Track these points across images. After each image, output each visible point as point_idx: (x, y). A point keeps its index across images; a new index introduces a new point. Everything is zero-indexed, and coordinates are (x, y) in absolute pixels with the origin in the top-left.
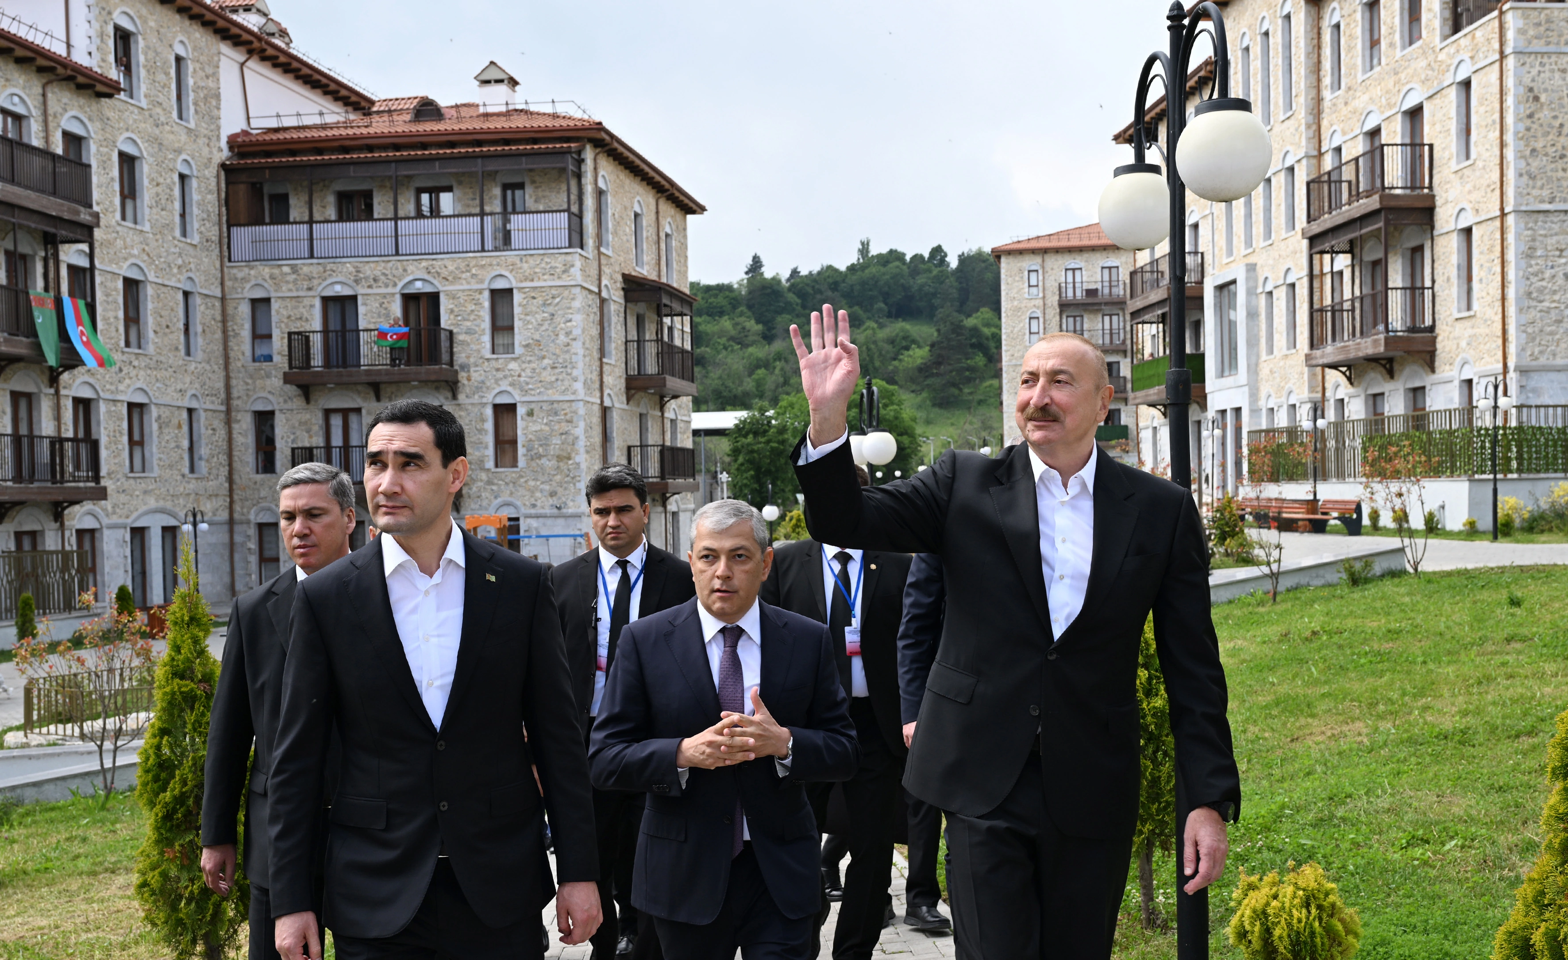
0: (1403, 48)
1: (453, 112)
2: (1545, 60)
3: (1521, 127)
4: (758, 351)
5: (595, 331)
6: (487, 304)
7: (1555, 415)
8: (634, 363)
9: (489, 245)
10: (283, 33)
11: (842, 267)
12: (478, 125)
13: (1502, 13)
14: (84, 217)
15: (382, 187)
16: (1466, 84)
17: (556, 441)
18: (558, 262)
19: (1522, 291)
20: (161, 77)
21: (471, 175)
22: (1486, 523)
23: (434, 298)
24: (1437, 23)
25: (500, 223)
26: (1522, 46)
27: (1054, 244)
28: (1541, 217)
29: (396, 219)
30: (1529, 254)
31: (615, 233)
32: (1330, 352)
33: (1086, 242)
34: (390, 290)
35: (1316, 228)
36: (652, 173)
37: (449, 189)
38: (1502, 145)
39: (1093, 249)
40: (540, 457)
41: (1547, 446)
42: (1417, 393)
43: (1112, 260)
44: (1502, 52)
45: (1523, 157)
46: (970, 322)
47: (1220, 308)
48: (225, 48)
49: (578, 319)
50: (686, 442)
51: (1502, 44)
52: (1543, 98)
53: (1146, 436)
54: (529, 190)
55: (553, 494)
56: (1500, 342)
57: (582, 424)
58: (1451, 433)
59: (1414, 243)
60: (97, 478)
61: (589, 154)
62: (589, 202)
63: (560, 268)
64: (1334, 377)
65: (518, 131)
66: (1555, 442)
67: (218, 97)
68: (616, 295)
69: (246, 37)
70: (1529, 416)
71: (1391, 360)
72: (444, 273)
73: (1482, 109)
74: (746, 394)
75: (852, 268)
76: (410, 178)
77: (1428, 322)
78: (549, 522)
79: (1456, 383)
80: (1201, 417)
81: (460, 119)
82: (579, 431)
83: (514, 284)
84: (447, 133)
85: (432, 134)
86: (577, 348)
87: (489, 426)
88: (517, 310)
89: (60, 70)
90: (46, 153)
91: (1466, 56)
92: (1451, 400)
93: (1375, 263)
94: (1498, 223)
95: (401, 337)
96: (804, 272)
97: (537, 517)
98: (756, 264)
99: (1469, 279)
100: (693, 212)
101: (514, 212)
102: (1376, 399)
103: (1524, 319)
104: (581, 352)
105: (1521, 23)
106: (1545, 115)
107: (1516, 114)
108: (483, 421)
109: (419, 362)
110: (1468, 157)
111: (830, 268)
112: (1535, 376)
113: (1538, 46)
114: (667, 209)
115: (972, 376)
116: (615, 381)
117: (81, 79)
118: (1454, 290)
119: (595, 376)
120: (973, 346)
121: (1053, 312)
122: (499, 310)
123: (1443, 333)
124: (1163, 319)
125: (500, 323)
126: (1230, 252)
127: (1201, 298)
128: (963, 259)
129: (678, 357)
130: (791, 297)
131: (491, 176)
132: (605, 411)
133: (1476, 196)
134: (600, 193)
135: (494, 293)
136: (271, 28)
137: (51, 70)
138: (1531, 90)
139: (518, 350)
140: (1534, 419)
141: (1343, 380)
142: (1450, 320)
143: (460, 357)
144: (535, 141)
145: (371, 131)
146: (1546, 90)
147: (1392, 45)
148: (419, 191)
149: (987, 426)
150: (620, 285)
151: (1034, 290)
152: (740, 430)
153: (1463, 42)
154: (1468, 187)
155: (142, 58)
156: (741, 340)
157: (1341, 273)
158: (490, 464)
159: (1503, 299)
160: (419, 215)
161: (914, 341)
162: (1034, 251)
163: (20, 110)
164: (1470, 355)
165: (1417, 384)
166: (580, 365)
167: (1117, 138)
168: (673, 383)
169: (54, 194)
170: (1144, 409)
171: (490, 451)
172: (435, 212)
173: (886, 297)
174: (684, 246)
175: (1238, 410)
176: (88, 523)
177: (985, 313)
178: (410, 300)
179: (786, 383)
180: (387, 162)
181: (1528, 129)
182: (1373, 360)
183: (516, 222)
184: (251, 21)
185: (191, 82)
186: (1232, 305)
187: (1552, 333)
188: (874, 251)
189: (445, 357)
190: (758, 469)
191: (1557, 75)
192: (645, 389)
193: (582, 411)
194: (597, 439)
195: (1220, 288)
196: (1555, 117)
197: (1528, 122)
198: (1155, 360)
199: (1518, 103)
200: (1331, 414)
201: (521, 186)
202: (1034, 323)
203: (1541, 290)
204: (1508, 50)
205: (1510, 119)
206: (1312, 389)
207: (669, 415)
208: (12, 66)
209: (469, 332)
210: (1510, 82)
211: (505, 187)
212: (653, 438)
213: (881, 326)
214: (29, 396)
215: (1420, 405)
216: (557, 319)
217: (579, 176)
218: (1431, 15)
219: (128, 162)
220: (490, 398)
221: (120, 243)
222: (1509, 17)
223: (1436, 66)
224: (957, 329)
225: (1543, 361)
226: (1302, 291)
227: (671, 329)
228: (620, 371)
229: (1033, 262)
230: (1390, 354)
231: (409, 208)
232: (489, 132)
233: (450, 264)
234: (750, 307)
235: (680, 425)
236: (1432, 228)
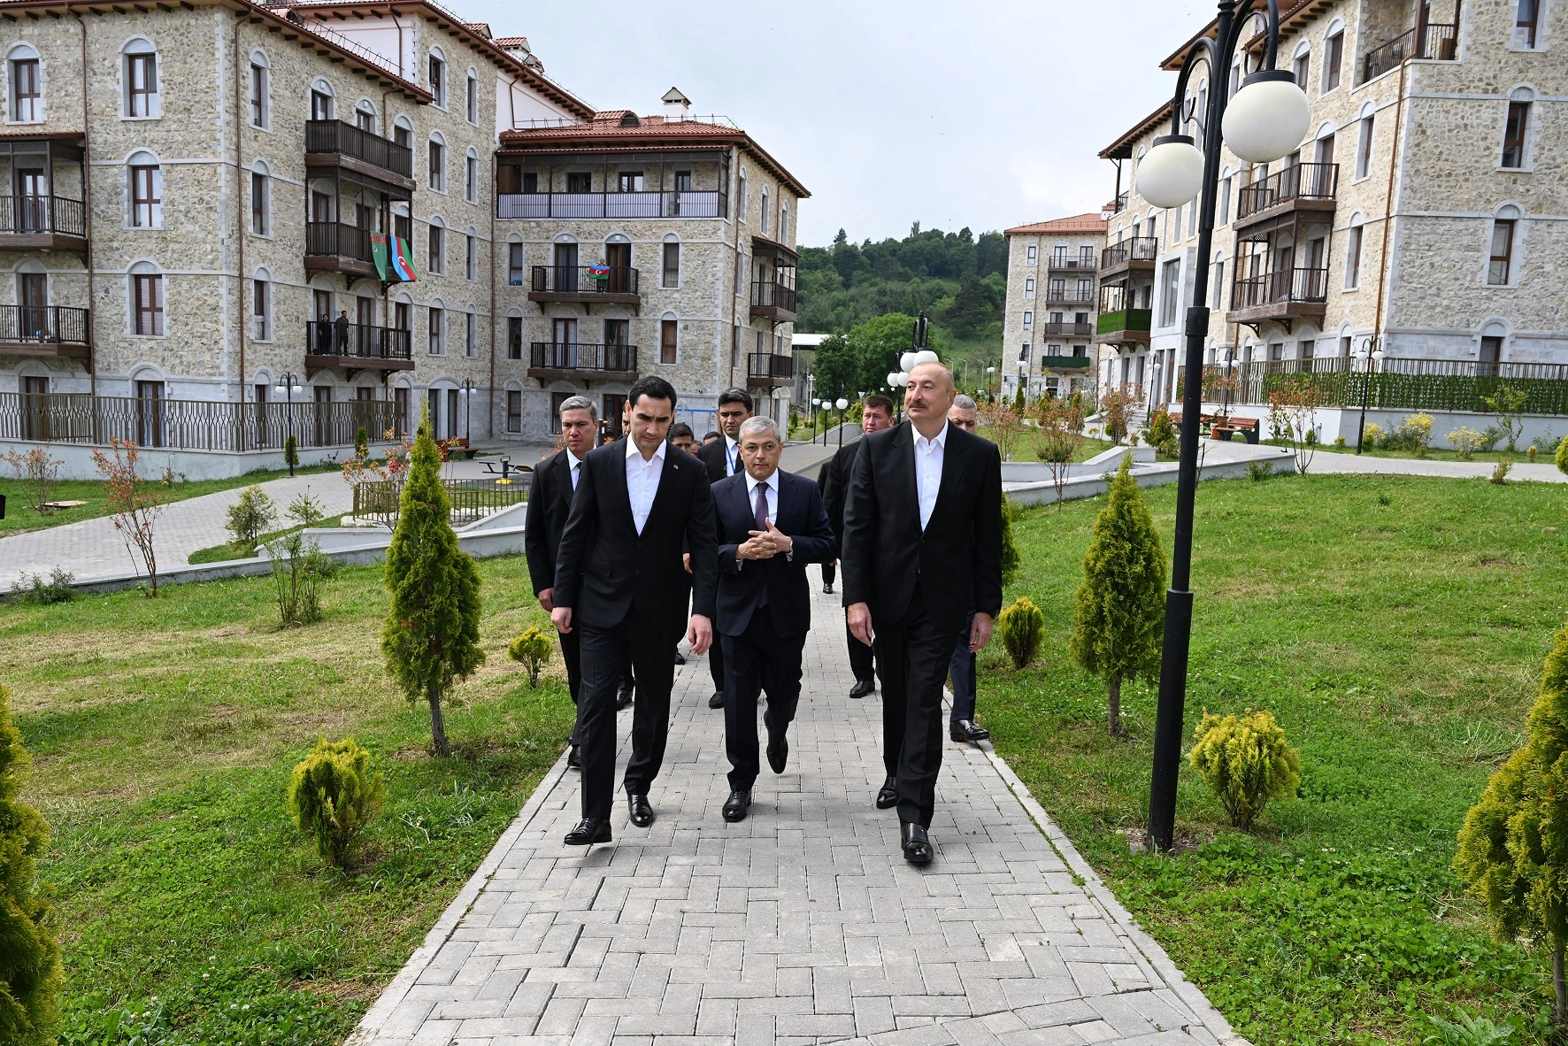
0: (1324, 92)
1: (646, 122)
2: (1434, 103)
3: (1410, 153)
4: (840, 295)
5: (731, 275)
6: (661, 253)
7: (1413, 367)
8: (756, 297)
9: (665, 213)
10: (539, 65)
11: (900, 240)
12: (662, 131)
13: (1404, 67)
14: (406, 184)
15: (597, 171)
16: (1370, 120)
17: (702, 347)
18: (710, 227)
19: (1396, 274)
20: (458, 92)
21: (656, 165)
22: (1353, 440)
23: (627, 247)
24: (1352, 74)
25: (673, 199)
26: (1417, 92)
27: (1049, 229)
28: (1418, 220)
29: (605, 193)
30: (1405, 248)
31: (749, 208)
32: (1245, 312)
33: (1071, 229)
34: (599, 241)
35: (1244, 223)
36: (776, 168)
37: (641, 174)
38: (1393, 166)
39: (1076, 233)
40: (691, 357)
41: (1403, 388)
42: (1308, 345)
43: (1088, 242)
44: (1400, 97)
45: (1409, 176)
46: (985, 281)
47: (1165, 277)
48: (500, 74)
49: (721, 265)
50: (789, 354)
51: (1401, 91)
52: (1429, 132)
53: (1104, 365)
54: (693, 176)
55: (697, 383)
56: (1375, 311)
57: (719, 337)
58: (1331, 375)
59: (1316, 237)
60: (409, 356)
61: (734, 153)
62: (733, 186)
63: (712, 231)
64: (1245, 330)
65: (688, 135)
66: (1410, 385)
67: (494, 106)
68: (747, 251)
69: (514, 66)
70: (1393, 366)
71: (1290, 321)
72: (635, 231)
73: (1381, 139)
74: (829, 323)
75: (906, 241)
76: (615, 165)
77: (1321, 294)
78: (694, 401)
79: (1338, 339)
80: (1145, 354)
81: (650, 126)
82: (717, 341)
83: (680, 240)
84: (641, 136)
85: (632, 136)
86: (719, 285)
87: (659, 335)
88: (681, 258)
89: (394, 85)
90: (384, 140)
91: (1372, 99)
92: (1333, 351)
93: (1285, 250)
94: (1383, 224)
95: (604, 272)
96: (873, 242)
97: (686, 397)
98: (842, 235)
99: (1357, 264)
100: (802, 196)
101: (683, 191)
102: (1276, 348)
103: (1396, 295)
104: (721, 288)
105: (1418, 75)
106: (1429, 144)
107: (1407, 143)
108: (655, 331)
109: (616, 290)
110: (1365, 175)
111: (891, 240)
112: (1400, 337)
113: (1430, 92)
114: (785, 193)
115: (982, 319)
116: (743, 309)
117: (407, 92)
118: (1344, 272)
119: (730, 305)
120: (985, 298)
121: (1044, 277)
122: (669, 258)
123: (1332, 302)
124: (1123, 284)
125: (669, 266)
126: (1177, 238)
127: (1153, 271)
128: (983, 238)
129: (786, 295)
130: (863, 258)
131: (669, 166)
132: (735, 329)
133: (1368, 203)
134: (740, 180)
135: (666, 245)
136: (531, 61)
137: (389, 84)
138: (1420, 125)
139: (680, 285)
140: (1395, 368)
141: (1252, 333)
142: (1338, 293)
143: (642, 288)
144: (699, 143)
145: (592, 132)
146: (1432, 126)
147: (1315, 90)
148: (622, 175)
149: (990, 353)
150: (750, 244)
151: (1032, 261)
152: (824, 347)
153: (1370, 88)
154: (1363, 196)
155: (447, 79)
156: (828, 287)
157: (1259, 256)
158: (658, 360)
159: (1382, 279)
160: (621, 191)
161: (945, 293)
162: (1033, 234)
163: (369, 111)
164: (1351, 319)
165: (1308, 339)
166: (721, 297)
167: (1101, 154)
168: (781, 312)
169: (388, 168)
170: (1104, 346)
171: (659, 352)
172: (631, 190)
173: (928, 261)
174: (794, 219)
175: (1172, 351)
176: (403, 385)
177: (996, 275)
178: (612, 248)
179: (856, 316)
180: (602, 154)
181: (1415, 155)
182: (1277, 320)
183: (684, 197)
184: (518, 56)
185: (478, 96)
186: (1175, 277)
187: (1415, 307)
188: (922, 230)
189: (632, 287)
190: (834, 374)
191: (1442, 115)
192: (762, 315)
193: (720, 328)
194: (729, 347)
195: (1168, 264)
196: (1437, 147)
197: (1415, 150)
198: (1115, 313)
199: (1409, 135)
200: (1241, 356)
201: (688, 174)
202: (1030, 283)
203: (1411, 275)
204: (1406, 95)
205: (1401, 147)
206: (1228, 339)
207: (778, 334)
208: (364, 81)
209: (649, 271)
210: (1405, 119)
211: (678, 174)
212: (766, 349)
213: (923, 281)
214: (368, 300)
215: (1308, 354)
216: (707, 265)
217: (727, 168)
218: (1347, 68)
219: (435, 148)
220: (660, 316)
221: (428, 202)
222: (1409, 70)
223: (1347, 106)
224: (975, 285)
225: (1407, 326)
226: (1228, 269)
227: (782, 276)
228: (746, 302)
229: (1033, 241)
230: (1290, 316)
231: (613, 186)
232: (669, 136)
233: (639, 225)
234: (835, 265)
235: (784, 341)
236: (1332, 226)
